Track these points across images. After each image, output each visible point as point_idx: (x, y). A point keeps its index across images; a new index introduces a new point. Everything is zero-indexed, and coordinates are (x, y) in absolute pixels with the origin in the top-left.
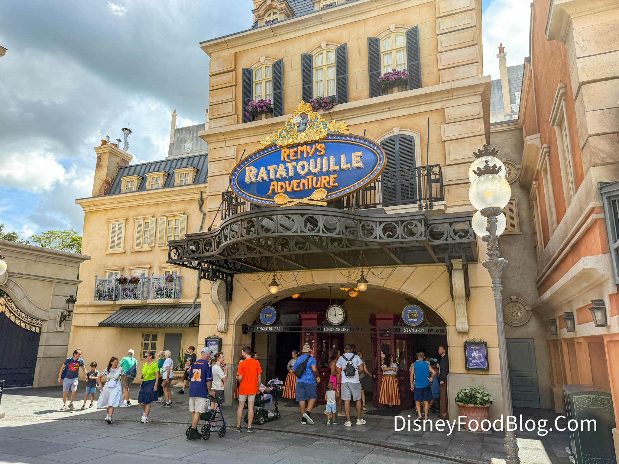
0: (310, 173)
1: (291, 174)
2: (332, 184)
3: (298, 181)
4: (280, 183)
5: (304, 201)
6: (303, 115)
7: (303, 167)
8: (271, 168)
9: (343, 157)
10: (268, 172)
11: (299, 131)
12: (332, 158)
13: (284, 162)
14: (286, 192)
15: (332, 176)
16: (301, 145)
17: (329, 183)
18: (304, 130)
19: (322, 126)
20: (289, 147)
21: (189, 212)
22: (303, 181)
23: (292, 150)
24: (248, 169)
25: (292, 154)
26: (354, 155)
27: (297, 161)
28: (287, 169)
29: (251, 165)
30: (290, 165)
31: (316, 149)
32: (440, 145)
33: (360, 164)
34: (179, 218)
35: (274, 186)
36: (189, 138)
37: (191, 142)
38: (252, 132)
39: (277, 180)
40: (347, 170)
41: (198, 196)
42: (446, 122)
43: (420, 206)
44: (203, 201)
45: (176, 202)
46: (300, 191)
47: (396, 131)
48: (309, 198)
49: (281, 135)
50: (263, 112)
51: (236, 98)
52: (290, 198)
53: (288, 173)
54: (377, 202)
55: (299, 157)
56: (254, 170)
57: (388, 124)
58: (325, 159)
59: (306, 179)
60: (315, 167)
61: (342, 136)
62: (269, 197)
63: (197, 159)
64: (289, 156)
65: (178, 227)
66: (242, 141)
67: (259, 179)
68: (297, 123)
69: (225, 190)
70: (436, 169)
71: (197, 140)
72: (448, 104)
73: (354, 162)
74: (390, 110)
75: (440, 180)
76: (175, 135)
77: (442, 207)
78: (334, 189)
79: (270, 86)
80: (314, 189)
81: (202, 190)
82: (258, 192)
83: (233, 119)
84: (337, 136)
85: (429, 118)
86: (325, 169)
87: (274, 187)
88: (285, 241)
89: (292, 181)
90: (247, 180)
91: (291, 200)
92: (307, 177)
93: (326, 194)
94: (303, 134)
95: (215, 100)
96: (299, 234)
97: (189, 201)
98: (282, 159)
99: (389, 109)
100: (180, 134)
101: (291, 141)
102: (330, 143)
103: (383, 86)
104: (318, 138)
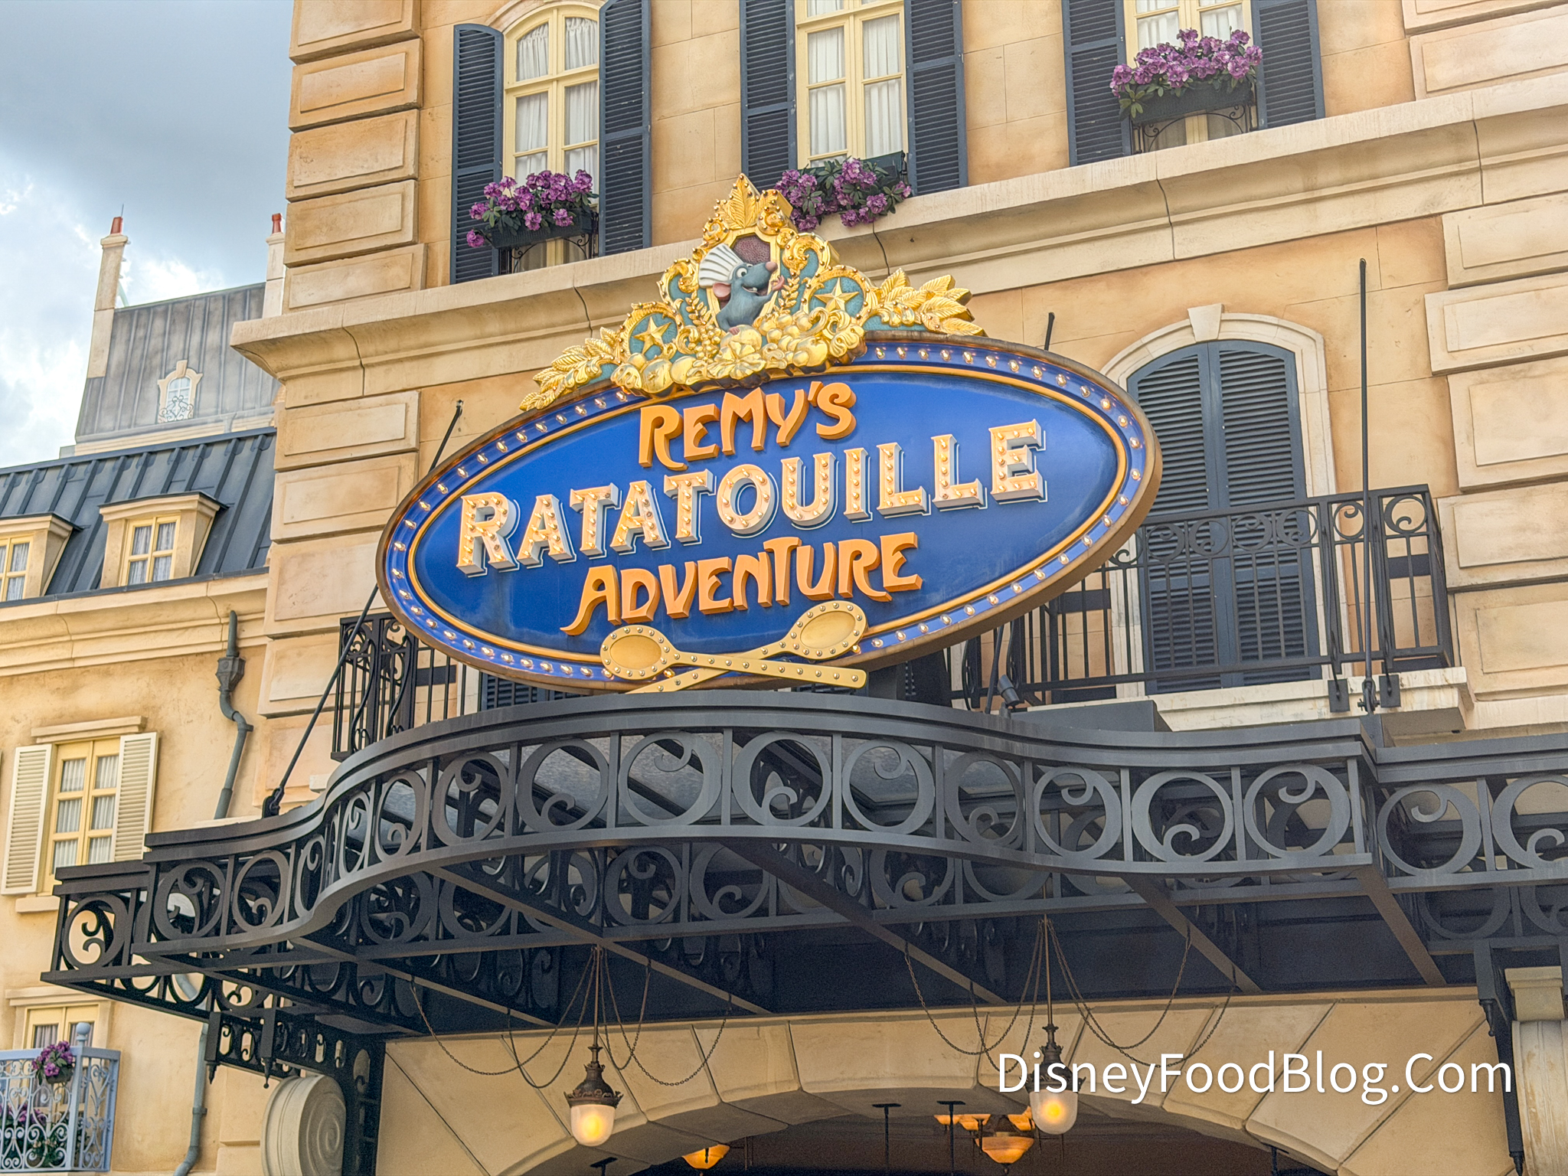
0: (779, 524)
1: (687, 528)
2: (890, 579)
3: (723, 562)
4: (632, 576)
5: (753, 661)
6: (749, 247)
7: (746, 496)
8: (590, 500)
9: (943, 447)
10: (573, 519)
11: (729, 323)
12: (889, 454)
13: (654, 472)
14: (662, 620)
15: (891, 542)
16: (741, 387)
17: (875, 573)
18: (751, 317)
19: (838, 297)
20: (678, 396)
21: (169, 717)
22: (745, 563)
23: (694, 414)
24: (471, 504)
25: (692, 431)
26: (1001, 436)
27: (719, 463)
28: (667, 506)
29: (488, 484)
30: (684, 487)
31: (812, 408)
32: (1426, 390)
33: (1032, 483)
34: (119, 747)
35: (600, 586)
36: (185, 355)
37: (191, 373)
38: (493, 326)
39: (619, 560)
40: (968, 509)
41: (216, 638)
42: (1451, 283)
43: (1338, 693)
44: (242, 662)
45: (105, 671)
46: (732, 612)
47: (1205, 325)
48: (774, 648)
49: (636, 343)
50: (550, 230)
51: (419, 163)
52: (681, 647)
53: (670, 524)
54: (1121, 669)
55: (727, 446)
56: (504, 509)
57: (1164, 290)
58: (855, 458)
59: (763, 556)
60: (808, 498)
61: (937, 343)
62: (574, 643)
63: (218, 455)
64: (675, 440)
65: (111, 797)
66: (443, 370)
67: (527, 551)
68: (720, 284)
69: (355, 607)
70: (1410, 510)
71: (222, 365)
72: (1453, 194)
73: (998, 471)
74: (1171, 225)
75: (1430, 565)
76: (113, 337)
77: (1449, 700)
78: (904, 602)
79: (588, 109)
80: (801, 603)
81: (239, 607)
82: (518, 622)
83: (403, 266)
84: (914, 344)
85: (1363, 264)
86: (855, 506)
87: (600, 594)
88: (653, 868)
89: (689, 566)
90: (467, 560)
91: (687, 658)
92: (767, 545)
93: (861, 626)
94: (748, 335)
95: (316, 175)
96: (726, 830)
97: (171, 664)
98: (644, 458)
99: (1165, 220)
100: (141, 333)
101: (685, 372)
102: (882, 381)
103: (1137, 108)
104: (818, 353)
